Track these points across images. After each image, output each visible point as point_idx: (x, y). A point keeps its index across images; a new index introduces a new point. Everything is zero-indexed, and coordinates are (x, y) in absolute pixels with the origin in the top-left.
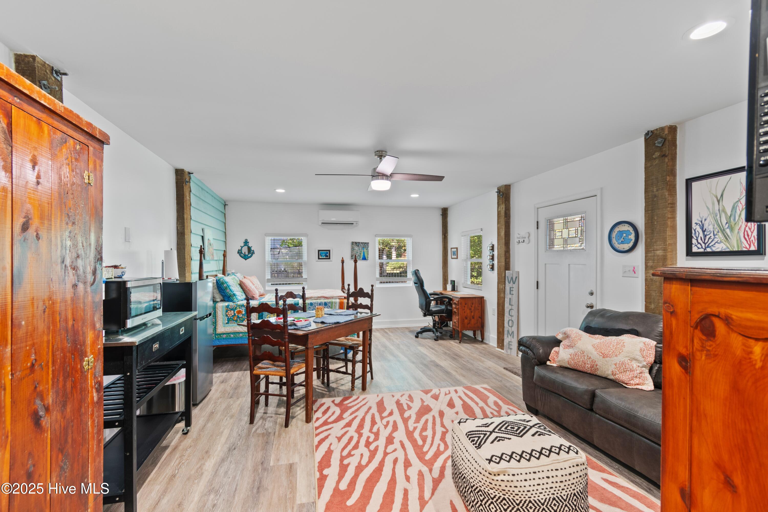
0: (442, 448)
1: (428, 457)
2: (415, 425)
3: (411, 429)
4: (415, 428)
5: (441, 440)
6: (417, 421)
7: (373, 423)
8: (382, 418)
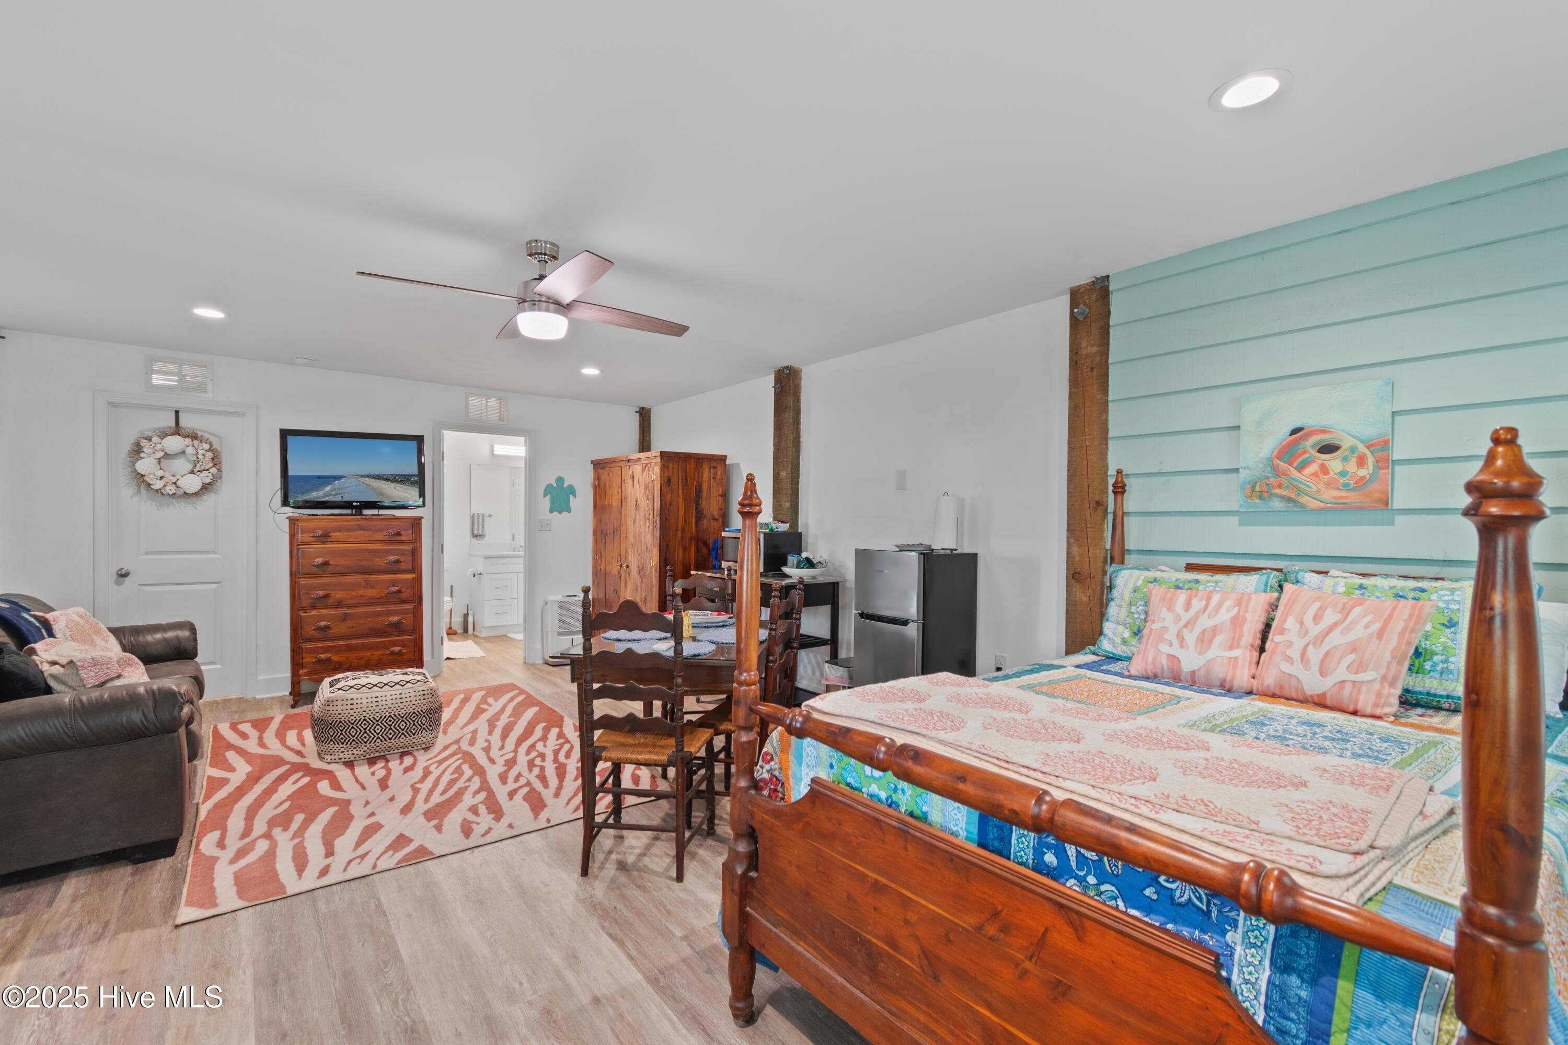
1: (458, 756)
5: (432, 773)
7: (542, 778)
8: (528, 784)
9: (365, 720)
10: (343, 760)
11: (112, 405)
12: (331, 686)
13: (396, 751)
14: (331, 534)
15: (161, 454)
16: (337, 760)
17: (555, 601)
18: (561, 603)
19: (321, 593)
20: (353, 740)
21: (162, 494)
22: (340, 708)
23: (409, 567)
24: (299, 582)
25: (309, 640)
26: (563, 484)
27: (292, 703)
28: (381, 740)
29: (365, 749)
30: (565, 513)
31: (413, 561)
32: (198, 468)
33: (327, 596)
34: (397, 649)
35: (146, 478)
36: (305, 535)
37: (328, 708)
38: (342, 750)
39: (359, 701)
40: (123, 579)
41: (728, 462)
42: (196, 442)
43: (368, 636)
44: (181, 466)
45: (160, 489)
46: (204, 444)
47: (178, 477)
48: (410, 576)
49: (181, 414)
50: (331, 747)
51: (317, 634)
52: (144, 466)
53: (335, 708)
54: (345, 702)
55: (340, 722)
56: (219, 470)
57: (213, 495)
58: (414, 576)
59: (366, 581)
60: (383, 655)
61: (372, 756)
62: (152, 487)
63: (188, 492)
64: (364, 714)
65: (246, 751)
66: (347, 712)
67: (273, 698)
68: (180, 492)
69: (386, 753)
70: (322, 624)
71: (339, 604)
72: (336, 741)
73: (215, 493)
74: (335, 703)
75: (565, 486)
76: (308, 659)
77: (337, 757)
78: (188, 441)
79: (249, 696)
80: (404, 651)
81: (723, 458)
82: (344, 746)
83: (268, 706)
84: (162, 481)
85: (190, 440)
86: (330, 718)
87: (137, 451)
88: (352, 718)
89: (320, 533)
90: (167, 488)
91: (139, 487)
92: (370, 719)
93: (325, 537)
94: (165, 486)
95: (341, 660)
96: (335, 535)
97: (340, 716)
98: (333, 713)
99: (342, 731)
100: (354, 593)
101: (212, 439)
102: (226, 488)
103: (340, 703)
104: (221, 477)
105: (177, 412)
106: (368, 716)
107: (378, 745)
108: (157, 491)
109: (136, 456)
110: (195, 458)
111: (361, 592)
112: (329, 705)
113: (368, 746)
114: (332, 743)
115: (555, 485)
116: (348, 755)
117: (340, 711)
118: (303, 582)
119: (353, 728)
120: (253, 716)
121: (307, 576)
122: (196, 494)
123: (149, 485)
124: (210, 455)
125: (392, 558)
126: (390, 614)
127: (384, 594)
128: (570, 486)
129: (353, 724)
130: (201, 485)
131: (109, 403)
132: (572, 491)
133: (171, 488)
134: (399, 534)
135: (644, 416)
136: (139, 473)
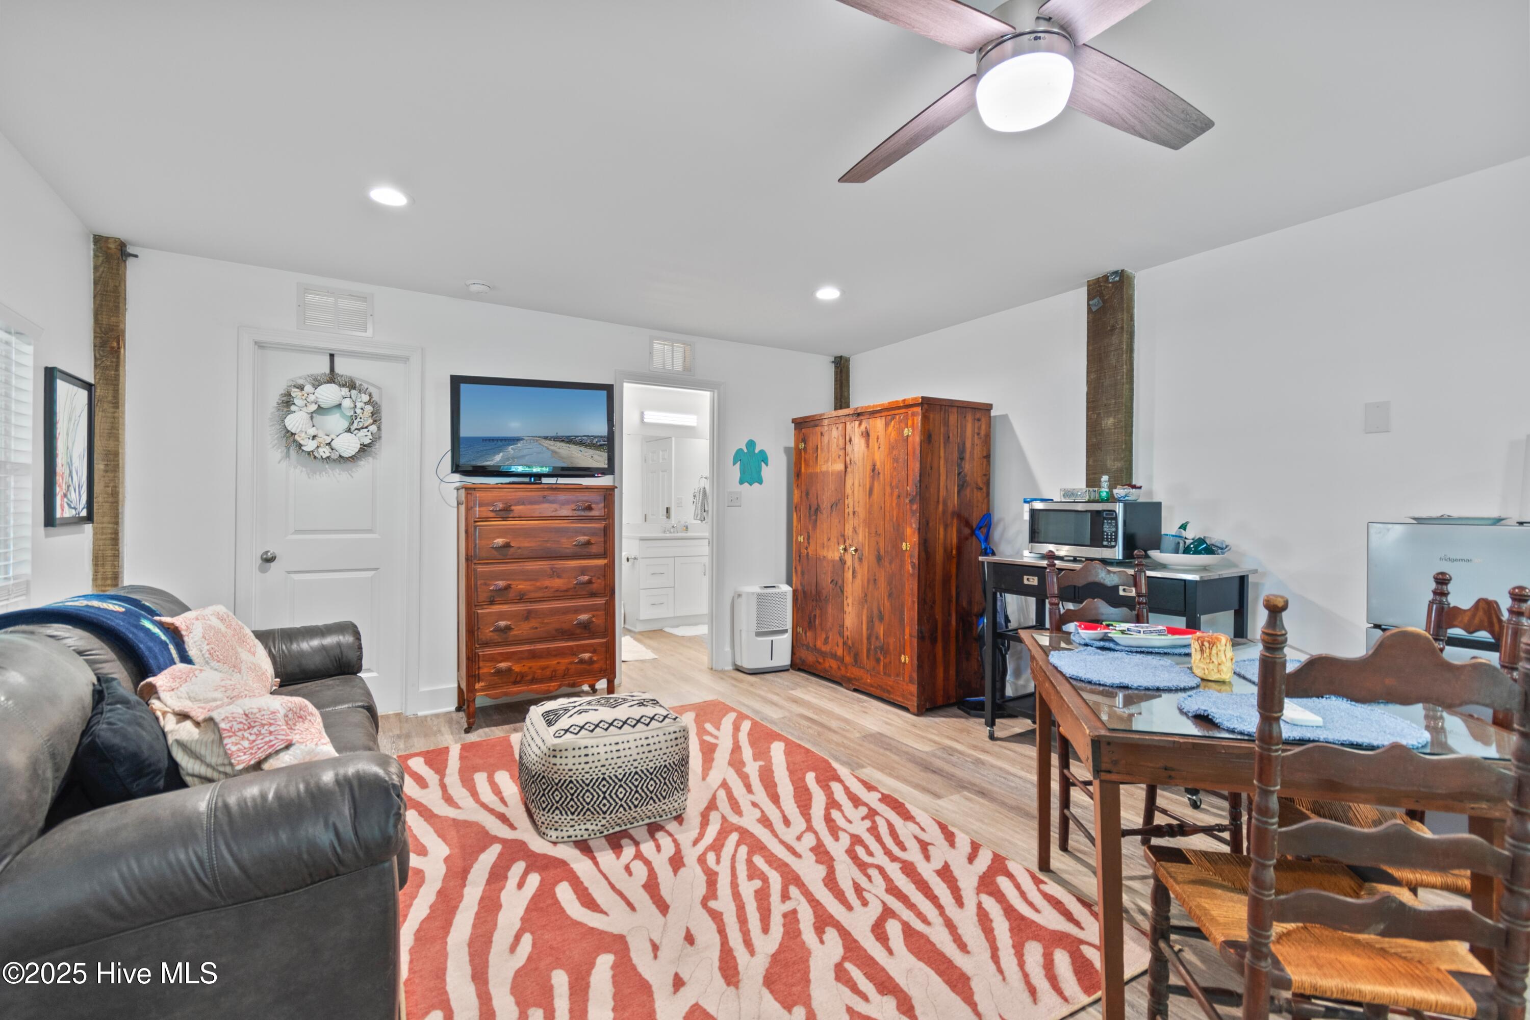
0: (711, 858)
1: (734, 837)
2: (788, 906)
3: (794, 891)
4: (785, 897)
5: (716, 874)
6: (791, 917)
9: (604, 779)
10: (573, 839)
11: (260, 345)
12: (550, 723)
13: (641, 823)
14: (513, 508)
15: (314, 407)
16: (566, 839)
17: (753, 594)
18: (759, 596)
19: (501, 584)
20: (588, 809)
21: (315, 457)
22: (570, 761)
23: (601, 550)
24: (475, 570)
25: (486, 644)
26: (754, 449)
27: (466, 726)
28: (625, 809)
29: (604, 822)
30: (756, 485)
31: (605, 542)
32: (355, 426)
33: (508, 588)
34: (586, 656)
35: (297, 437)
36: (483, 509)
37: (553, 760)
38: (572, 823)
39: (595, 750)
40: (268, 564)
41: (993, 413)
42: (354, 392)
43: (553, 638)
44: (335, 422)
45: (312, 452)
46: (363, 395)
47: (333, 436)
48: (601, 562)
49: (336, 359)
50: (557, 818)
51: (496, 637)
52: (296, 421)
53: (564, 761)
54: (577, 753)
55: (571, 782)
56: (379, 428)
57: (370, 459)
58: (606, 561)
59: (552, 569)
60: (571, 663)
61: (611, 831)
62: (303, 448)
63: (345, 455)
64: (603, 770)
65: (430, 811)
66: (580, 767)
67: (437, 716)
68: (335, 456)
69: (629, 826)
70: (502, 623)
71: (521, 598)
72: (563, 808)
73: (374, 458)
74: (564, 754)
75: (757, 451)
76: (486, 669)
77: (565, 834)
78: (345, 391)
79: (410, 713)
80: (595, 658)
81: (988, 408)
82: (574, 817)
83: (435, 729)
84: (315, 441)
85: (347, 390)
86: (556, 775)
87: (287, 402)
88: (587, 776)
89: (500, 506)
90: (321, 450)
91: (288, 449)
92: (611, 778)
93: (505, 512)
94: (318, 447)
95: (525, 669)
96: (518, 509)
97: (571, 773)
98: (561, 768)
99: (572, 795)
100: (538, 584)
101: (372, 389)
102: (386, 451)
103: (570, 753)
104: (380, 438)
105: (332, 356)
106: (607, 773)
107: (620, 815)
108: (309, 453)
109: (285, 409)
110: (352, 413)
111: (547, 583)
112: (555, 756)
113: (608, 818)
114: (557, 812)
115: (745, 451)
116: (580, 831)
117: (570, 766)
118: (481, 569)
119: (588, 791)
120: (420, 744)
121: (486, 561)
122: (353, 458)
123: (300, 446)
124: (369, 409)
125: (583, 539)
126: (578, 610)
127: (572, 586)
128: (762, 452)
129: (588, 785)
130: (359, 446)
131: (256, 343)
132: (763, 458)
133: (324, 450)
134: (589, 508)
135: (841, 367)
136: (288, 431)
